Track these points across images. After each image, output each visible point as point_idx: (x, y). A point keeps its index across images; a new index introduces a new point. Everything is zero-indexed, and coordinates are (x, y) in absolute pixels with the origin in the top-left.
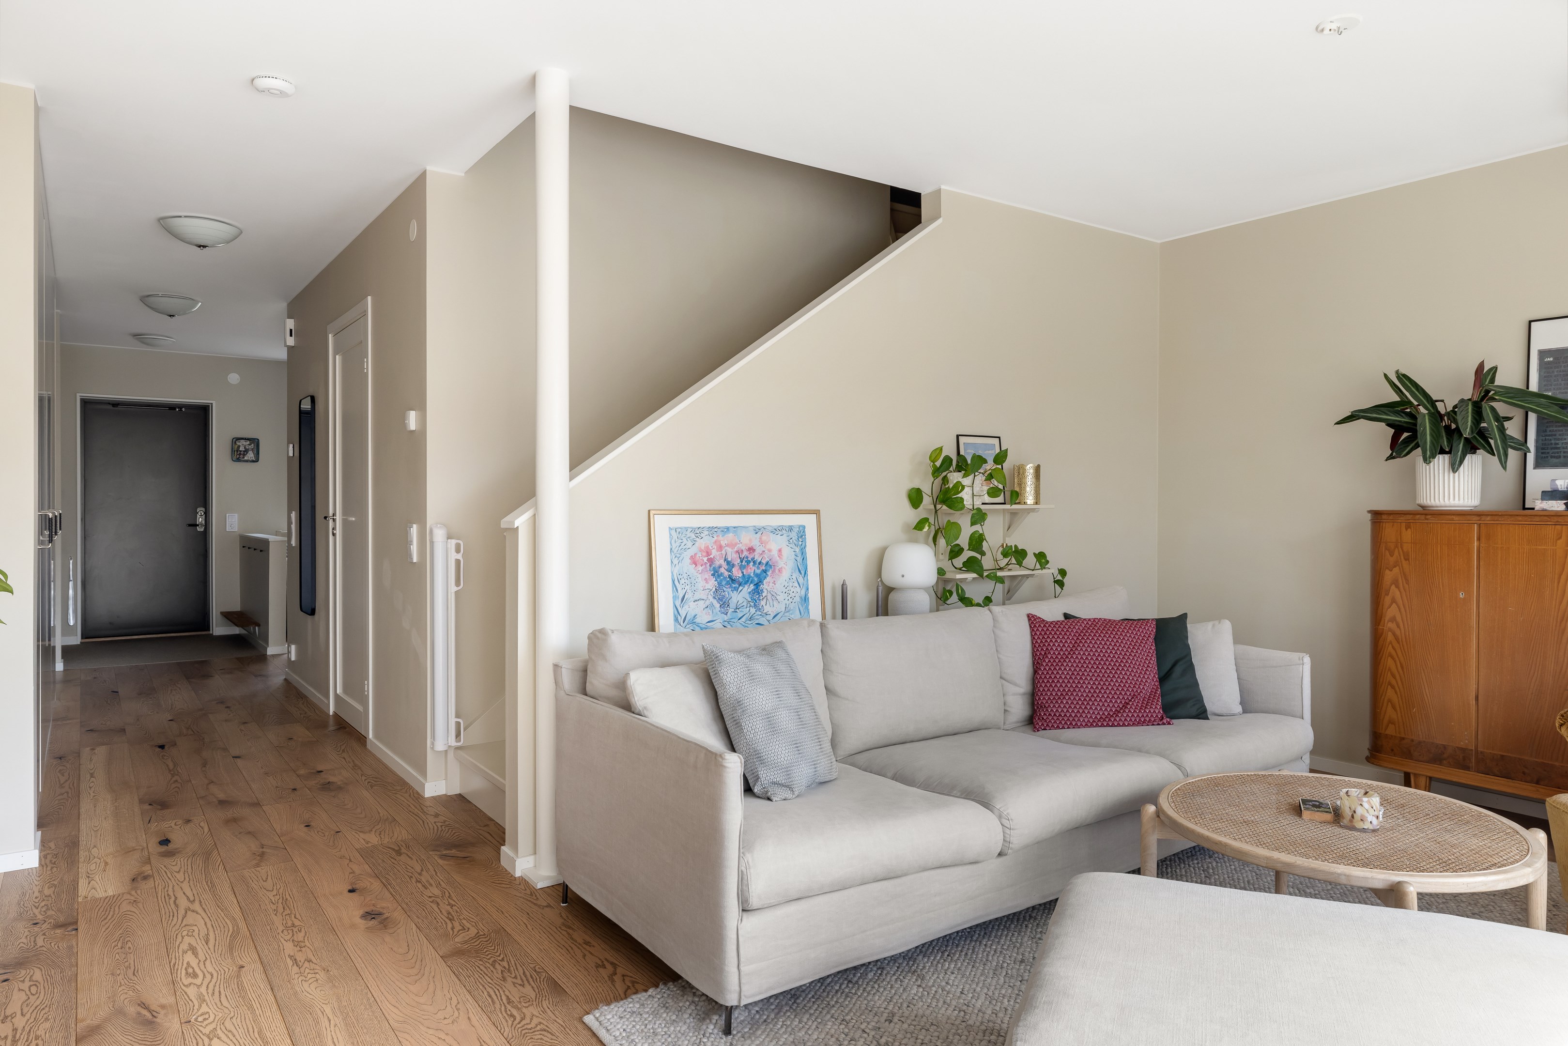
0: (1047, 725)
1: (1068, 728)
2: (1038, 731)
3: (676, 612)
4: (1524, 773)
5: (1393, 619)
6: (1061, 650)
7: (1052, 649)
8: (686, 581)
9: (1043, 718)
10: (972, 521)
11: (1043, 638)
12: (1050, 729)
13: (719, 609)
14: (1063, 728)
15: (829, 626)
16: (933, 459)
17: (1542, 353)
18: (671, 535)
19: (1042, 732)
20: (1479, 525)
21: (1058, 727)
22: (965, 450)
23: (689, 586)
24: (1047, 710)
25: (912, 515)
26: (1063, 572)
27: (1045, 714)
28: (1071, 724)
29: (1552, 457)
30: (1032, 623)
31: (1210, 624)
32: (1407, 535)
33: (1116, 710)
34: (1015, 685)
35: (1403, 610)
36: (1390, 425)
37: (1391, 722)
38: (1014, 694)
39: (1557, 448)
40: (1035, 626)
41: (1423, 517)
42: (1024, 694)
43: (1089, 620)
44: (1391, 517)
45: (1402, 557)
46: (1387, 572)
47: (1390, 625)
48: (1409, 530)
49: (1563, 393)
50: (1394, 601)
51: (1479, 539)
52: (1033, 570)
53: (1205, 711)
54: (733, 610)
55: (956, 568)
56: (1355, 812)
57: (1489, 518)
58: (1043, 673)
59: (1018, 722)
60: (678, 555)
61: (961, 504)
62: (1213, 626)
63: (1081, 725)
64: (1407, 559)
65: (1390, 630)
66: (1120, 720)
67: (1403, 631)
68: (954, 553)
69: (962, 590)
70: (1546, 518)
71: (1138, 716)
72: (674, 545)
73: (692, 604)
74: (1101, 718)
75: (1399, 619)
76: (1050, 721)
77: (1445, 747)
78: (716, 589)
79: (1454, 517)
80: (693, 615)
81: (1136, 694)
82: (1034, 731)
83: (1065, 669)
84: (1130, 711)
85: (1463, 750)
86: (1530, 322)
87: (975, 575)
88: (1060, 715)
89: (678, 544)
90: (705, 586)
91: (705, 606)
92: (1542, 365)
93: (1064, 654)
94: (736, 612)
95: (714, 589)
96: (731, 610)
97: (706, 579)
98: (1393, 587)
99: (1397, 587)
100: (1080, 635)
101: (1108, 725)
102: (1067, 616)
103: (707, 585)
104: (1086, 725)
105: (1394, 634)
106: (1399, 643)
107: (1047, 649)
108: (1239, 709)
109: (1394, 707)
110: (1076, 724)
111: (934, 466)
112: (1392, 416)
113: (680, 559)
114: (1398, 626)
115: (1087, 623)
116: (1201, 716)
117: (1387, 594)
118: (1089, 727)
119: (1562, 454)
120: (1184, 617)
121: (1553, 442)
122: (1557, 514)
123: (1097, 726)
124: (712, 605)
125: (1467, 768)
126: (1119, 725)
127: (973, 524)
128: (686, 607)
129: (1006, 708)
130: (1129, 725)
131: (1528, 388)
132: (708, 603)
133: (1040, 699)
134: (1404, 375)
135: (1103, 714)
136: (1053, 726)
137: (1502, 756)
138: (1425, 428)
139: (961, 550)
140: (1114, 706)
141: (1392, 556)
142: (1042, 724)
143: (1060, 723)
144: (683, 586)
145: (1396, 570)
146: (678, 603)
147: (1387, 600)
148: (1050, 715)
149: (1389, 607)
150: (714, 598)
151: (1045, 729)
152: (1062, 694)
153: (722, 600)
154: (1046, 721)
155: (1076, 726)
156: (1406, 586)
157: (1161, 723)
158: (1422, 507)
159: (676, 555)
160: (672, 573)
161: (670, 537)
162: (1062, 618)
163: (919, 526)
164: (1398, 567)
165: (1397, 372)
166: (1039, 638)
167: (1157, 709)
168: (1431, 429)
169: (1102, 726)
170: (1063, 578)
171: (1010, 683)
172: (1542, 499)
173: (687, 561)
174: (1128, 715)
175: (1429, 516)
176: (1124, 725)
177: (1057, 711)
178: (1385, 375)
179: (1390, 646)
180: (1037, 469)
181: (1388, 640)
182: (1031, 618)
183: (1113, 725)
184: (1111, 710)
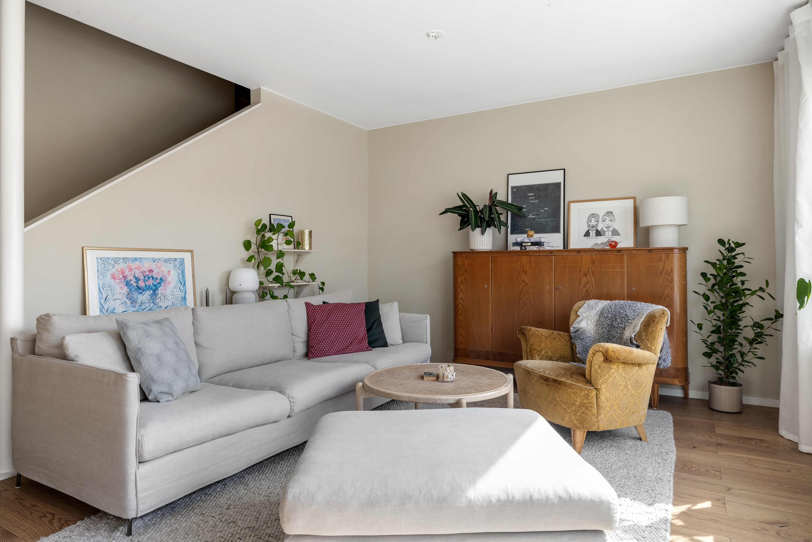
0: (315, 356)
1: (325, 356)
2: (310, 359)
3: (101, 307)
4: (508, 359)
5: (462, 298)
6: (321, 319)
7: (317, 318)
8: (108, 288)
9: (313, 353)
10: (277, 257)
11: (313, 313)
12: (316, 358)
13: (130, 304)
14: (322, 356)
15: (197, 310)
16: (256, 225)
17: (512, 188)
18: (97, 261)
19: (312, 359)
20: (492, 257)
21: (320, 356)
22: (274, 222)
23: (110, 291)
24: (315, 348)
25: (246, 254)
26: (323, 284)
27: (313, 350)
28: (326, 354)
29: (516, 230)
30: (307, 306)
31: (389, 304)
32: (466, 262)
33: (347, 346)
34: (299, 337)
35: (465, 294)
36: (460, 215)
37: (461, 343)
38: (299, 342)
39: (518, 226)
40: (309, 308)
41: (472, 254)
42: (304, 342)
43: (335, 304)
44: (460, 254)
45: (464, 271)
46: (459, 278)
47: (461, 301)
48: (467, 259)
49: (519, 204)
50: (462, 290)
51: (491, 263)
52: (308, 282)
53: (387, 343)
54: (139, 305)
55: (269, 282)
56: (444, 374)
57: (495, 254)
58: (313, 331)
59: (301, 356)
60: (103, 274)
61: (271, 248)
62: (390, 305)
63: (331, 354)
64: (466, 272)
65: (460, 303)
66: (349, 350)
67: (465, 304)
68: (268, 274)
69: (272, 292)
70: (514, 253)
71: (357, 347)
72: (100, 268)
73: (112, 302)
74: (340, 350)
75: (464, 298)
76: (316, 354)
77: (481, 351)
78: (128, 293)
79: (482, 253)
80: (113, 308)
81: (356, 337)
82: (308, 359)
83: (323, 328)
84: (353, 346)
85: (487, 352)
86: (508, 175)
87: (279, 285)
88: (321, 350)
89: (103, 267)
90: (121, 292)
91: (120, 303)
92: (513, 193)
93: (323, 320)
94: (141, 306)
95: (127, 293)
96: (137, 305)
97: (121, 288)
98: (461, 284)
99: (463, 284)
100: (330, 311)
101: (343, 353)
102: (324, 303)
103: (122, 291)
104: (333, 354)
105: (462, 305)
106: (464, 308)
107: (315, 319)
108: (401, 341)
109: (462, 337)
110: (329, 354)
111: (257, 228)
112: (459, 211)
113: (104, 275)
114: (463, 301)
115: (334, 305)
116: (385, 346)
117: (459, 288)
118: (335, 355)
119: (519, 229)
120: (378, 301)
121: (516, 224)
122: (517, 252)
123: (338, 354)
124: (125, 302)
125: (488, 359)
126: (348, 353)
127: (278, 258)
128: (108, 303)
129: (295, 350)
130: (353, 352)
131: (508, 201)
132: (122, 301)
133: (311, 343)
134: (464, 194)
135: (341, 348)
136: (317, 356)
137: (501, 352)
138: (472, 217)
139: (272, 272)
140: (346, 344)
141: (461, 271)
142: (312, 356)
143: (321, 354)
144: (106, 292)
145: (462, 277)
146: (102, 301)
147: (459, 290)
148: (316, 350)
149: (460, 293)
150: (127, 298)
151: (313, 358)
152: (322, 340)
153: (132, 299)
154: (314, 354)
155: (329, 355)
156: (466, 284)
157: (367, 350)
158: (472, 250)
159: (101, 273)
160: (99, 284)
161: (97, 263)
162: (322, 304)
163: (249, 259)
164: (463, 276)
165: (462, 193)
166: (310, 313)
167: (366, 344)
168: (474, 216)
169: (341, 353)
170: (323, 286)
171: (297, 337)
172: (513, 246)
173: (109, 277)
174: (352, 348)
175: (474, 254)
176: (351, 352)
177: (319, 348)
178: (458, 194)
179: (461, 310)
180: (310, 232)
181: (460, 308)
182: (307, 304)
183: (346, 353)
184: (345, 346)
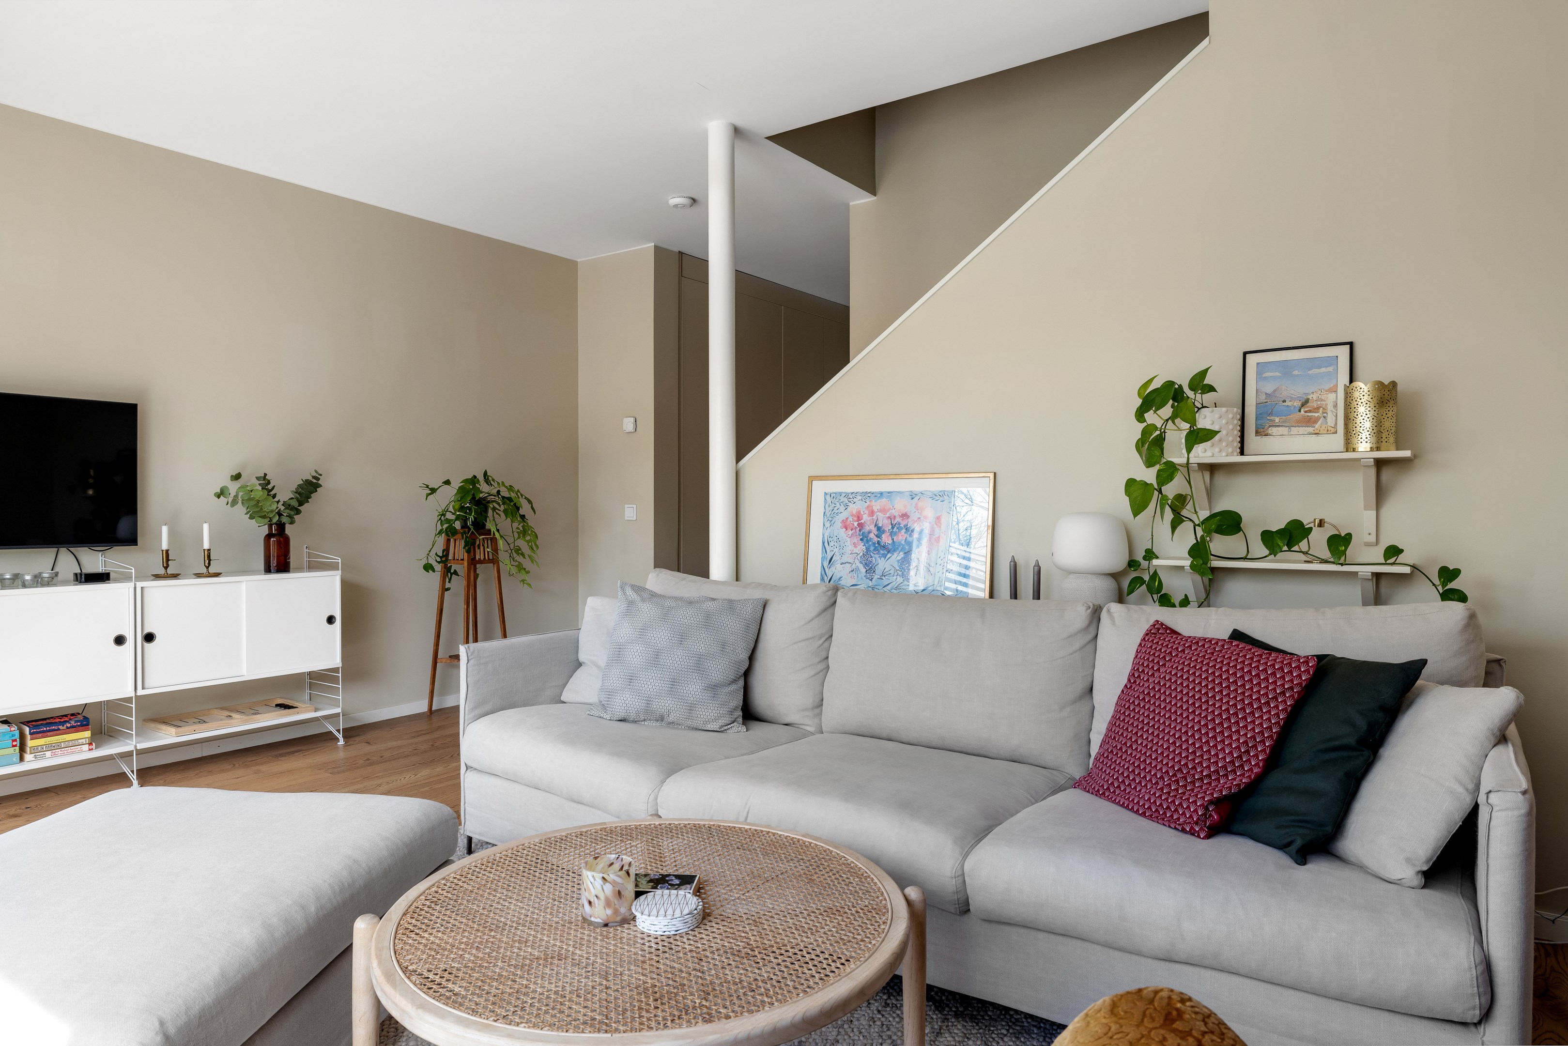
3: (823, 572)
8: (835, 544)
13: (865, 574)
18: (825, 499)
23: (838, 548)
54: (879, 577)
60: (830, 519)
72: (828, 509)
73: (838, 566)
78: (863, 554)
80: (839, 577)
89: (831, 508)
90: (853, 550)
91: (850, 570)
94: (882, 579)
95: (861, 554)
96: (876, 577)
97: (854, 544)
103: (855, 549)
113: (833, 522)
124: (857, 569)
128: (833, 568)
132: (854, 566)
144: (832, 549)
146: (826, 564)
150: (861, 562)
153: (868, 566)
159: (829, 517)
160: (823, 535)
161: (825, 502)
173: (838, 524)
